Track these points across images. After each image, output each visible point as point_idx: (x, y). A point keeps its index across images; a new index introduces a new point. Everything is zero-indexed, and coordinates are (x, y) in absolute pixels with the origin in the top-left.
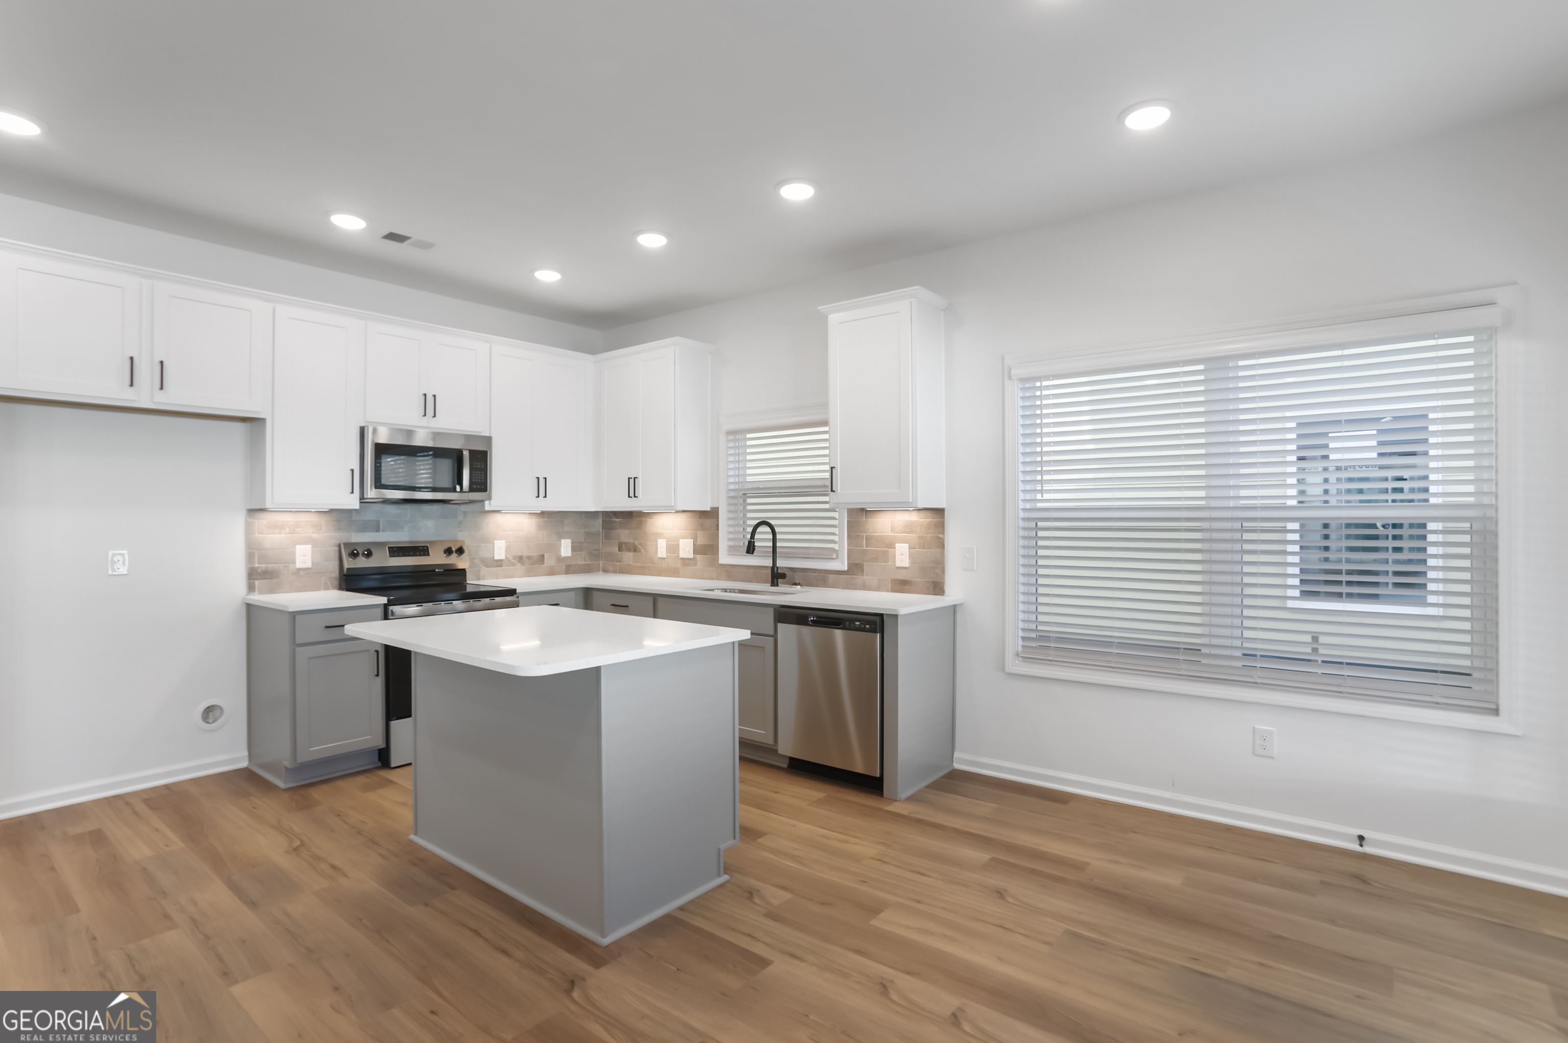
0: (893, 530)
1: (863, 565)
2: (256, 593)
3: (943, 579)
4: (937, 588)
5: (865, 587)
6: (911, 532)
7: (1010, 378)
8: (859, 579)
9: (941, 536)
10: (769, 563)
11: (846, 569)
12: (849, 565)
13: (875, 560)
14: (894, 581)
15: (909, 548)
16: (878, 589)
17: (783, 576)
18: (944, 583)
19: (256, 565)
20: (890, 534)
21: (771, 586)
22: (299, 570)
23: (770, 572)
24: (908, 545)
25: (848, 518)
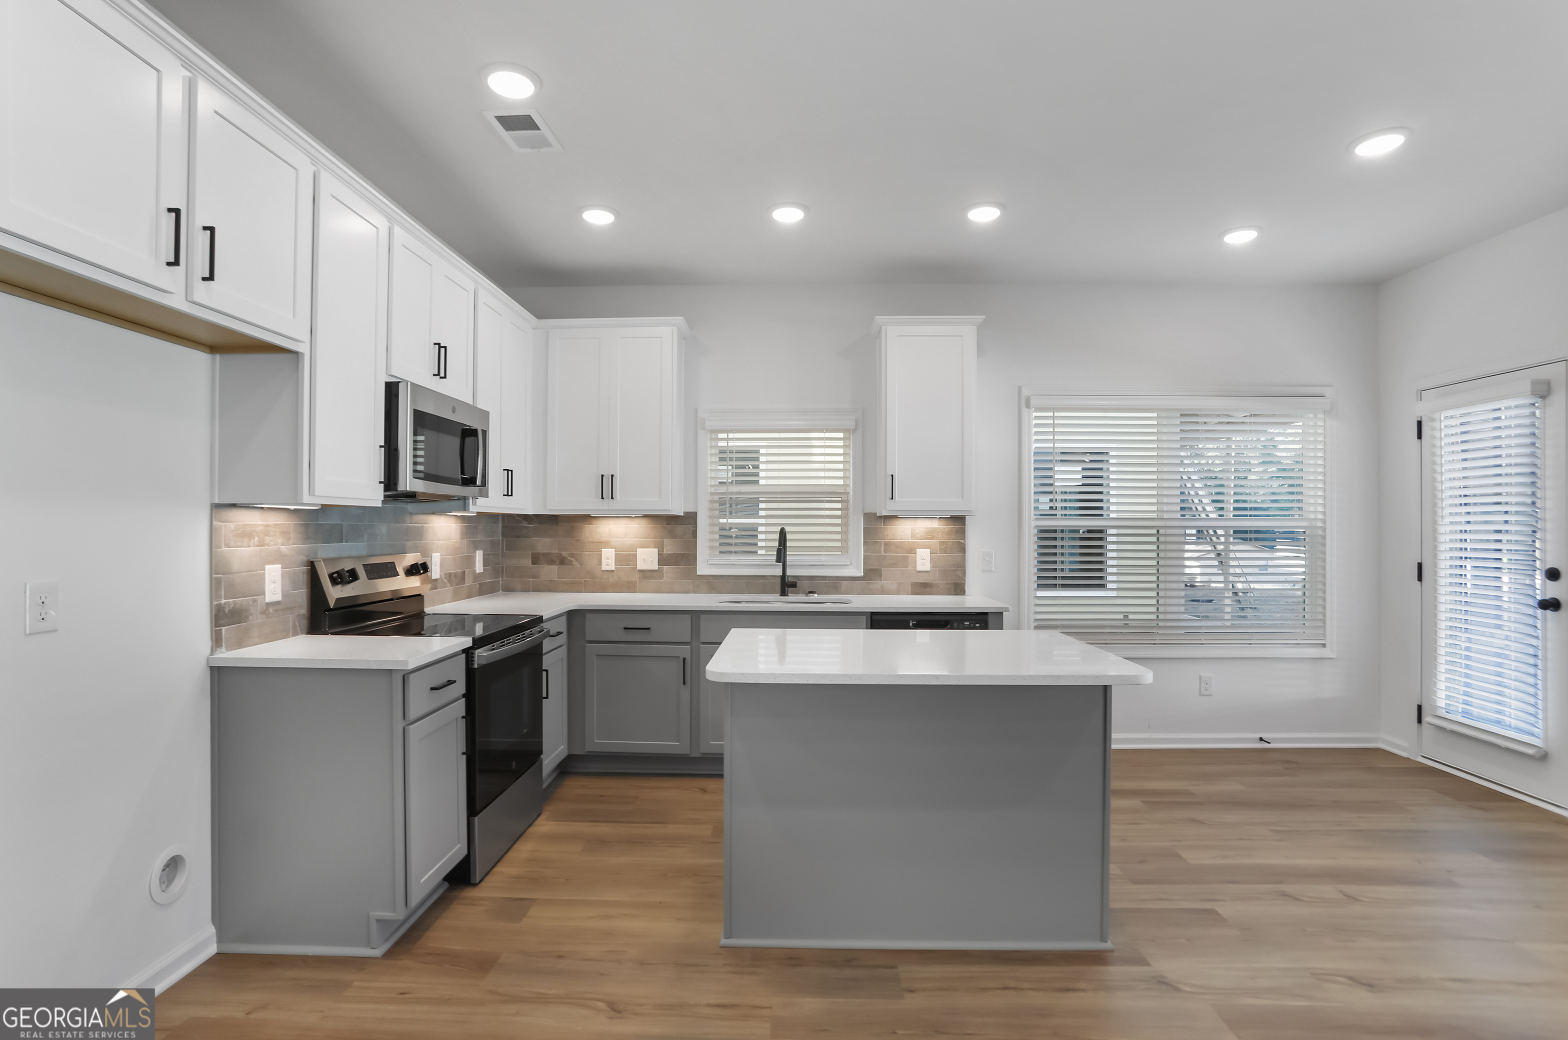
0: (913, 536)
1: (881, 570)
2: (223, 649)
3: (965, 580)
4: (959, 589)
5: (883, 592)
6: (933, 538)
7: (1028, 406)
8: (877, 584)
9: (962, 541)
10: (779, 572)
11: (862, 574)
12: (866, 571)
13: (894, 565)
14: (914, 585)
15: (930, 553)
16: (898, 593)
17: (793, 585)
18: (964, 584)
19: (223, 601)
20: (910, 540)
21: (781, 595)
22: (269, 605)
23: (779, 581)
24: (929, 550)
25: (864, 525)
